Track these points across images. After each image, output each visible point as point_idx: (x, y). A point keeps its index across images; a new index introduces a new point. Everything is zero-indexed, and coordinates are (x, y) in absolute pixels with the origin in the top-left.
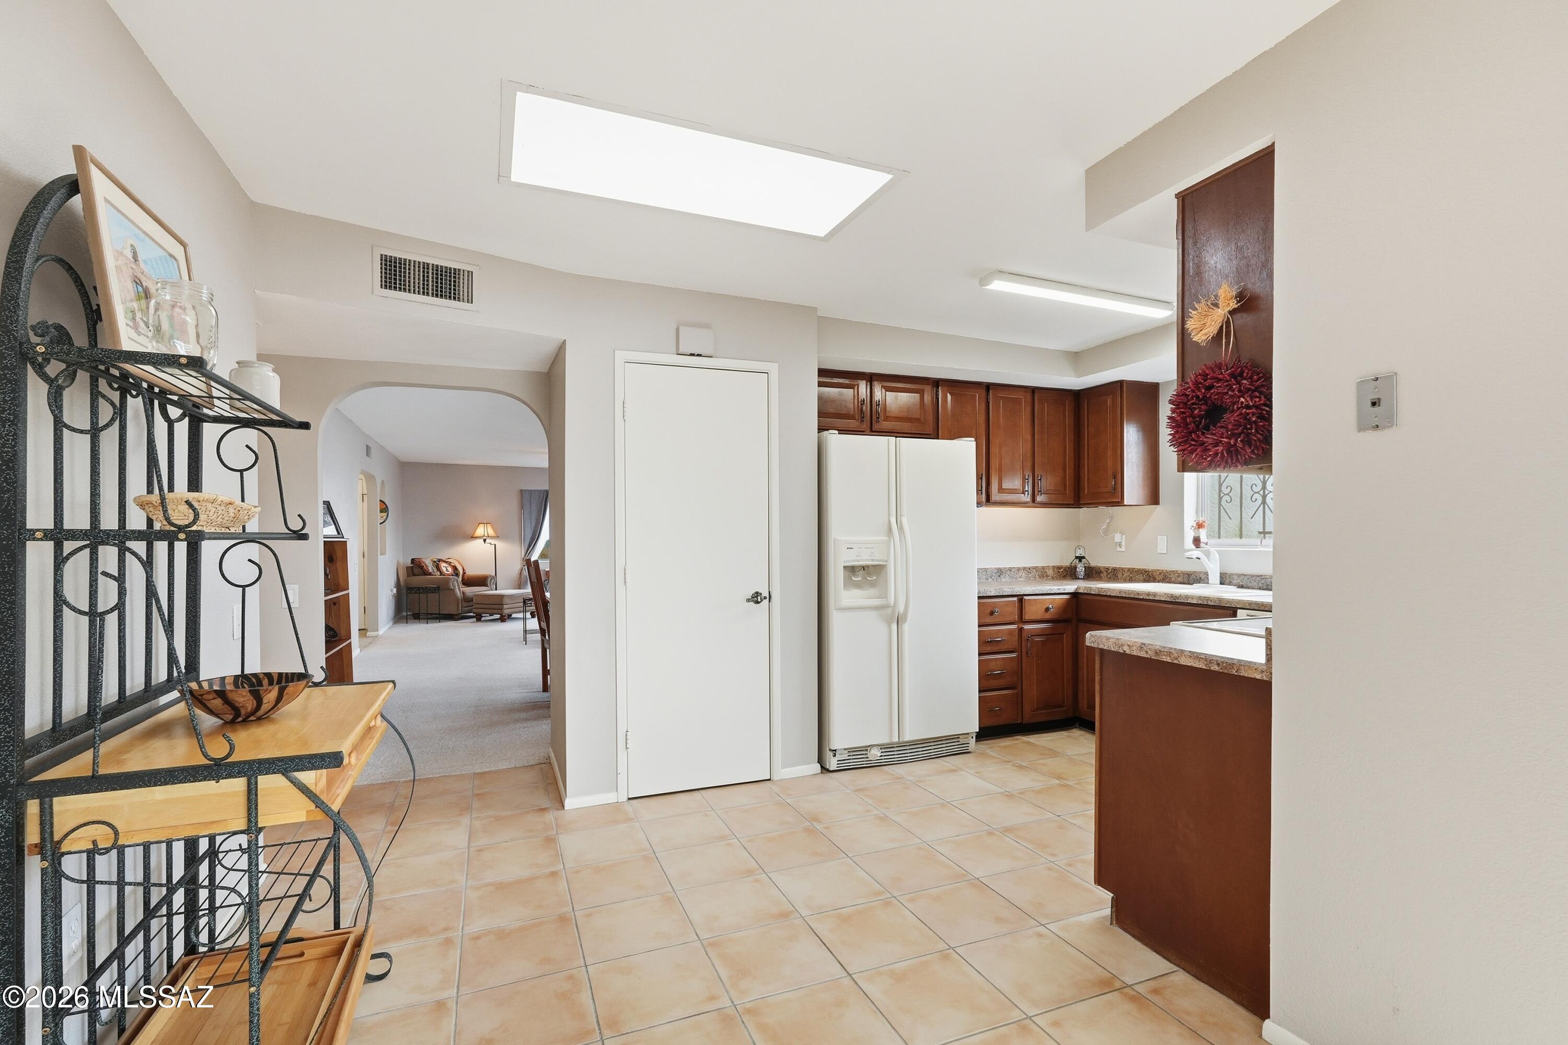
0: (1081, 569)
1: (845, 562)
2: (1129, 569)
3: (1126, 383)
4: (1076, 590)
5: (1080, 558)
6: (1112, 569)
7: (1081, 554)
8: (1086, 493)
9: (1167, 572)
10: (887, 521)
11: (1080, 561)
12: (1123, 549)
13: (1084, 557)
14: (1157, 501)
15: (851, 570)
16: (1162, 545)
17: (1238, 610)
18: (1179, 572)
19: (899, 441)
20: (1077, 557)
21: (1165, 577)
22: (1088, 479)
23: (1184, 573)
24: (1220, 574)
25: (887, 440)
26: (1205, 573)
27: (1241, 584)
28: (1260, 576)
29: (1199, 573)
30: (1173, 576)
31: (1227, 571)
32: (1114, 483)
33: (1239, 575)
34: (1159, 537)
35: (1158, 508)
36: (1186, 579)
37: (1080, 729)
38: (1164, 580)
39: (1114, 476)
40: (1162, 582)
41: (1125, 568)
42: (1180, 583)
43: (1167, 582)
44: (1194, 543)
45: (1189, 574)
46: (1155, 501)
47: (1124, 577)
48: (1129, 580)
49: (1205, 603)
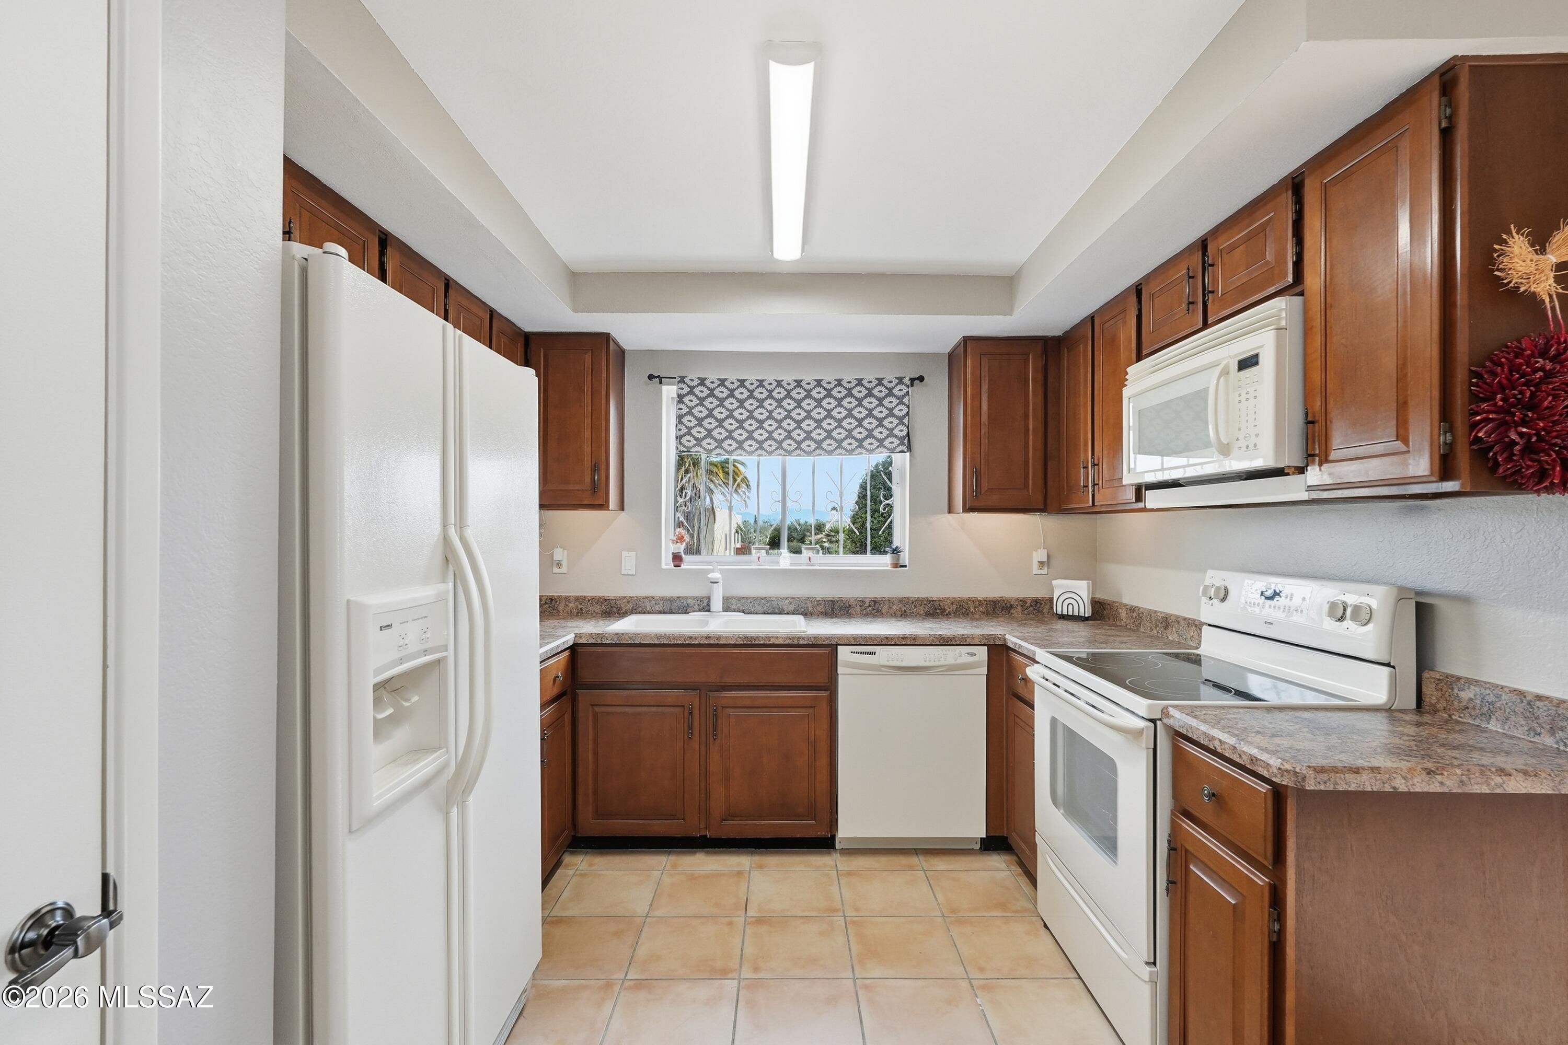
2: (577, 599)
3: (612, 340)
4: (574, 641)
6: (548, 599)
9: (639, 599)
12: (564, 569)
14: (624, 507)
15: (382, 691)
16: (629, 563)
17: (839, 647)
18: (656, 598)
21: (637, 606)
23: (664, 599)
24: (724, 598)
26: (695, 598)
27: (742, 608)
28: (765, 598)
29: (686, 598)
30: (647, 603)
31: (729, 594)
32: (596, 478)
33: (739, 599)
34: (624, 554)
35: (623, 514)
36: (667, 607)
37: (572, 853)
38: (634, 611)
39: (595, 468)
40: (632, 613)
41: (570, 596)
42: (660, 612)
43: (639, 613)
44: (673, 561)
45: (671, 600)
46: (622, 508)
47: (568, 609)
48: (578, 613)
49: (796, 642)
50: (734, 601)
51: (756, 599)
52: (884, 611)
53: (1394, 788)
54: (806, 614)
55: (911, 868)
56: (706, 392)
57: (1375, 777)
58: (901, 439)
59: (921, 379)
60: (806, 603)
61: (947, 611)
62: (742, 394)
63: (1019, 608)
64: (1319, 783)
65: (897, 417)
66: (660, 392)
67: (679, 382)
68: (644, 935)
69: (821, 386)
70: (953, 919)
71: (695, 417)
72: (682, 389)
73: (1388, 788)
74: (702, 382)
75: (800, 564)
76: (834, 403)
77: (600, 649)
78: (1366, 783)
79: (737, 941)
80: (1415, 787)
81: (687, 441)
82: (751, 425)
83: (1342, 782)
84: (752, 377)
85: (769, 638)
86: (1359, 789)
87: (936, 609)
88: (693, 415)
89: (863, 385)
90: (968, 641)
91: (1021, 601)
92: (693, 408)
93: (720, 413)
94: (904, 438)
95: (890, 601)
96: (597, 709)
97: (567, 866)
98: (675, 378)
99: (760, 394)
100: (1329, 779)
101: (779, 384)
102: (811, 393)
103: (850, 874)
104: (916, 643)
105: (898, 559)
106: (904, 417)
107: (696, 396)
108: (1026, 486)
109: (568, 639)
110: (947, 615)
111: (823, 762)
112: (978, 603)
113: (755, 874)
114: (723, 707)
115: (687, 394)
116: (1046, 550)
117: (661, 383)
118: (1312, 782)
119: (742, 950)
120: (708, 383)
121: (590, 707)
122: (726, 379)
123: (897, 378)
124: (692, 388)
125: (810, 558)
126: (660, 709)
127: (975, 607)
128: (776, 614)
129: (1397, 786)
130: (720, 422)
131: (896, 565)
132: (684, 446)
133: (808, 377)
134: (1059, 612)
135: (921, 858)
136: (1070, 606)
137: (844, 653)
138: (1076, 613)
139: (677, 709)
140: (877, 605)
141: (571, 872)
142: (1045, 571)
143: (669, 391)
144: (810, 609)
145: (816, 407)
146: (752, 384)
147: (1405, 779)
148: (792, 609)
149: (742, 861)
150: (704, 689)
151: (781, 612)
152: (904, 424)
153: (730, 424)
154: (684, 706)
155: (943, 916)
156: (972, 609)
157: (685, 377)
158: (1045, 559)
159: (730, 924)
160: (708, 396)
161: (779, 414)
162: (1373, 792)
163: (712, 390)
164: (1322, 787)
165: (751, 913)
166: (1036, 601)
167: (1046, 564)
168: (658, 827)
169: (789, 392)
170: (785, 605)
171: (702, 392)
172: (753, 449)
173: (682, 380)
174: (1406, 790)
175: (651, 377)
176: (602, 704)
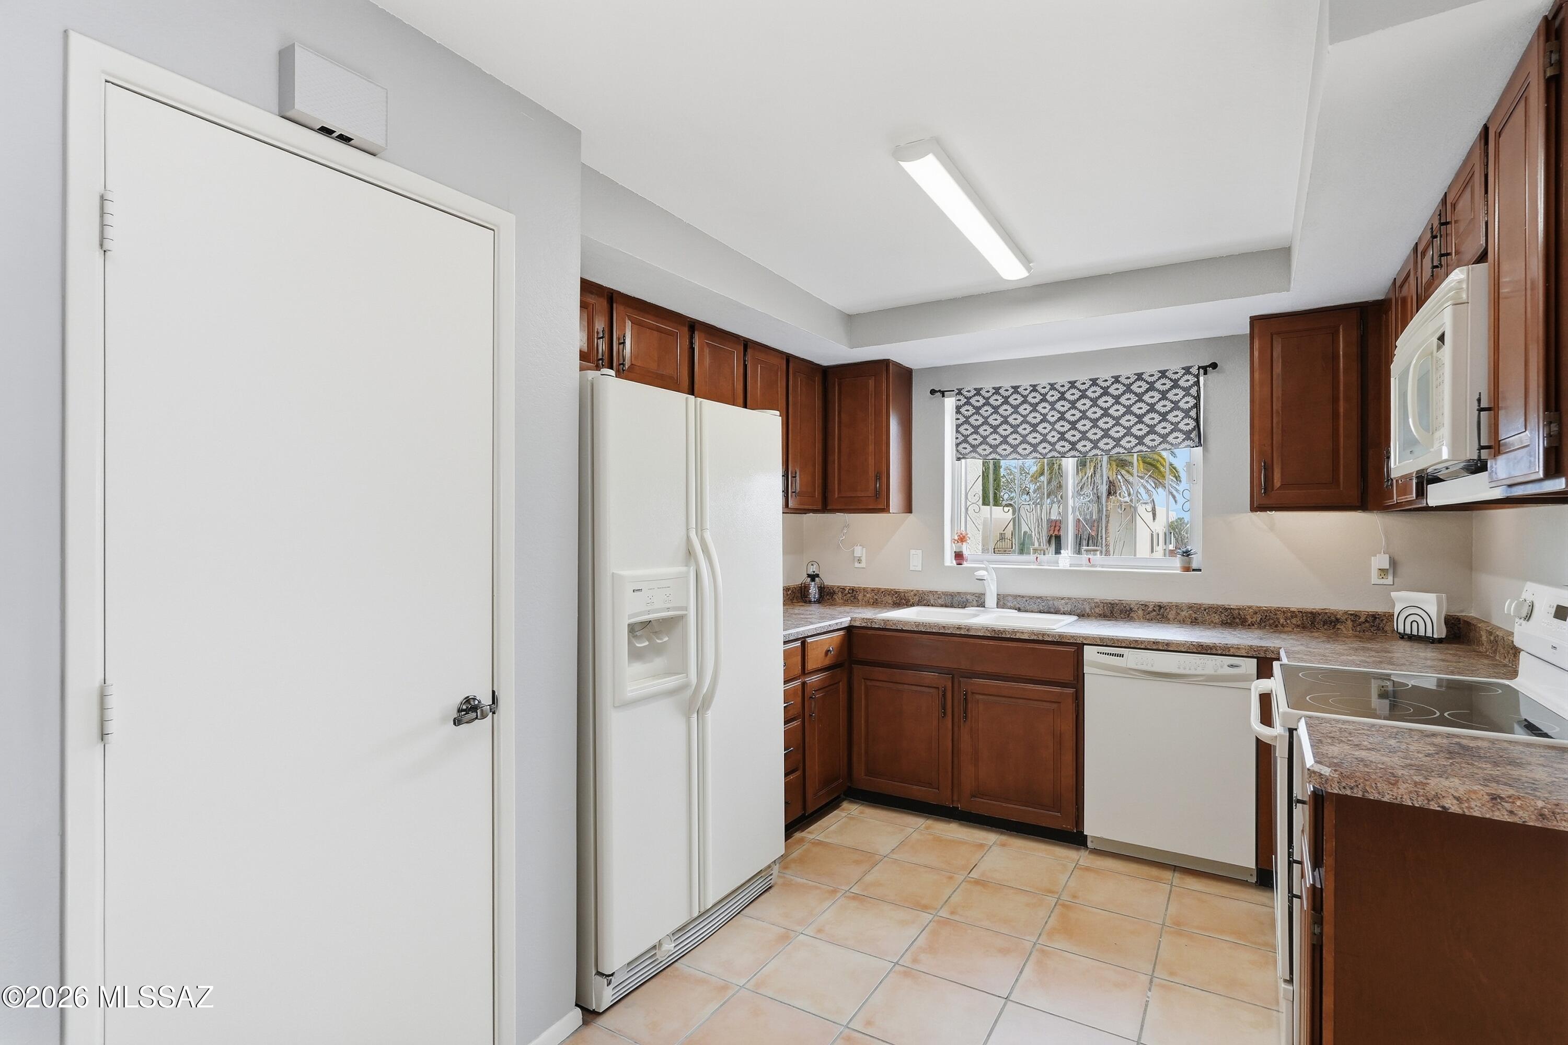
0: (813, 591)
1: (630, 617)
2: (873, 590)
3: (893, 364)
4: (850, 623)
5: (813, 577)
6: (849, 590)
7: (814, 572)
8: (836, 496)
9: (923, 592)
10: (685, 537)
11: (813, 580)
12: (863, 565)
13: (817, 576)
14: (910, 509)
15: (637, 629)
16: (916, 560)
17: (1085, 646)
18: (939, 593)
19: (701, 402)
20: (809, 576)
21: (922, 599)
22: (839, 480)
23: (945, 594)
24: (998, 595)
25: (685, 398)
26: (973, 594)
27: (1018, 606)
28: (1041, 597)
29: (966, 594)
30: (931, 597)
31: (1002, 592)
32: (878, 485)
33: (1016, 597)
34: (913, 552)
35: (911, 517)
36: (949, 601)
37: (851, 802)
38: (920, 603)
39: (878, 477)
40: (918, 605)
41: (868, 588)
42: (942, 606)
43: (925, 605)
44: (955, 559)
45: (952, 595)
46: (909, 509)
47: (866, 599)
48: (874, 603)
49: (1041, 638)
50: (1010, 598)
51: (1031, 598)
52: (1170, 616)
53: (1443, 807)
54: (1082, 615)
55: (1158, 880)
56: (982, 401)
57: (1416, 791)
58: (1188, 434)
59: (1214, 366)
60: (1083, 604)
61: (1250, 622)
62: (1015, 400)
63: (1349, 623)
64: (1344, 788)
65: (1183, 410)
66: (943, 403)
67: (956, 395)
68: (877, 868)
69: (1097, 385)
70: (1172, 929)
71: (972, 426)
72: (959, 400)
73: (1434, 806)
74: (978, 392)
75: (1081, 565)
76: (1111, 401)
77: (870, 632)
78: (1405, 797)
79: (948, 892)
80: (1471, 810)
81: (964, 448)
82: (1025, 429)
83: (1374, 792)
84: (1025, 383)
85: (1014, 632)
86: (1395, 801)
87: (1234, 618)
88: (969, 424)
89: (1143, 379)
90: (1232, 651)
91: (1351, 615)
92: (970, 417)
93: (995, 420)
94: (1190, 432)
95: (1178, 607)
96: (869, 683)
97: (843, 810)
98: (954, 391)
99: (1034, 398)
100: (1357, 786)
101: (1052, 387)
102: (1087, 393)
103: (1087, 869)
104: (1169, 649)
105: (1190, 562)
106: (1191, 409)
107: (973, 406)
108: (1335, 481)
109: (845, 621)
110: (1249, 625)
111: (1068, 757)
112: (1290, 614)
113: (996, 849)
114: (973, 693)
115: (964, 405)
116: (1388, 555)
117: (943, 396)
118: (1335, 785)
119: (950, 897)
120: (983, 392)
121: (863, 680)
122: (1000, 388)
123: (1183, 368)
124: (968, 398)
125: (1089, 559)
126: (919, 688)
127: (1286, 619)
128: (1052, 613)
129: (1447, 806)
130: (995, 429)
131: (1187, 569)
132: (961, 453)
133: (1082, 377)
134: (1401, 630)
135: (1177, 875)
136: (1415, 624)
137: (1090, 653)
138: (1422, 633)
139: (932, 690)
140: (1162, 610)
141: (844, 814)
142: (1389, 580)
143: (950, 403)
144: (1088, 610)
145: (1091, 407)
146: (1026, 389)
147: (1458, 800)
148: (1069, 610)
149: (990, 838)
150: (954, 674)
151: (1057, 612)
152: (1190, 417)
153: (1005, 430)
154: (938, 688)
155: (1163, 925)
156: (1282, 621)
157: (962, 389)
158: (1386, 565)
159: (951, 878)
160: (984, 405)
161: (1053, 416)
162: (1413, 807)
163: (987, 399)
164: (1348, 792)
165: (973, 875)
166: (1374, 617)
167: (1391, 572)
168: (917, 792)
169: (1063, 394)
170: (1060, 605)
171: (978, 401)
172: (1027, 452)
173: (960, 392)
174: (1460, 812)
175: (933, 392)
176: (876, 679)
